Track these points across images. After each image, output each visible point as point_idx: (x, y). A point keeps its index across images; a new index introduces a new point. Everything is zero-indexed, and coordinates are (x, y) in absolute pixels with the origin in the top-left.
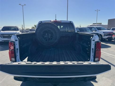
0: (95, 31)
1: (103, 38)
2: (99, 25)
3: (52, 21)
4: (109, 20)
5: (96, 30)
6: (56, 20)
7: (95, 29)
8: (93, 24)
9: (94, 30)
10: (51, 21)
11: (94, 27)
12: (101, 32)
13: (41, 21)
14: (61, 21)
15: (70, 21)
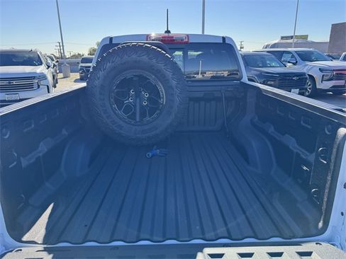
0: (293, 63)
1: (318, 87)
2: (300, 41)
3: (153, 35)
4: (335, 27)
5: (297, 62)
6: (168, 32)
7: (293, 56)
8: (282, 38)
9: (289, 62)
10: (148, 37)
11: (289, 49)
12: (312, 68)
13: (111, 39)
14: (188, 35)
15: (224, 38)
